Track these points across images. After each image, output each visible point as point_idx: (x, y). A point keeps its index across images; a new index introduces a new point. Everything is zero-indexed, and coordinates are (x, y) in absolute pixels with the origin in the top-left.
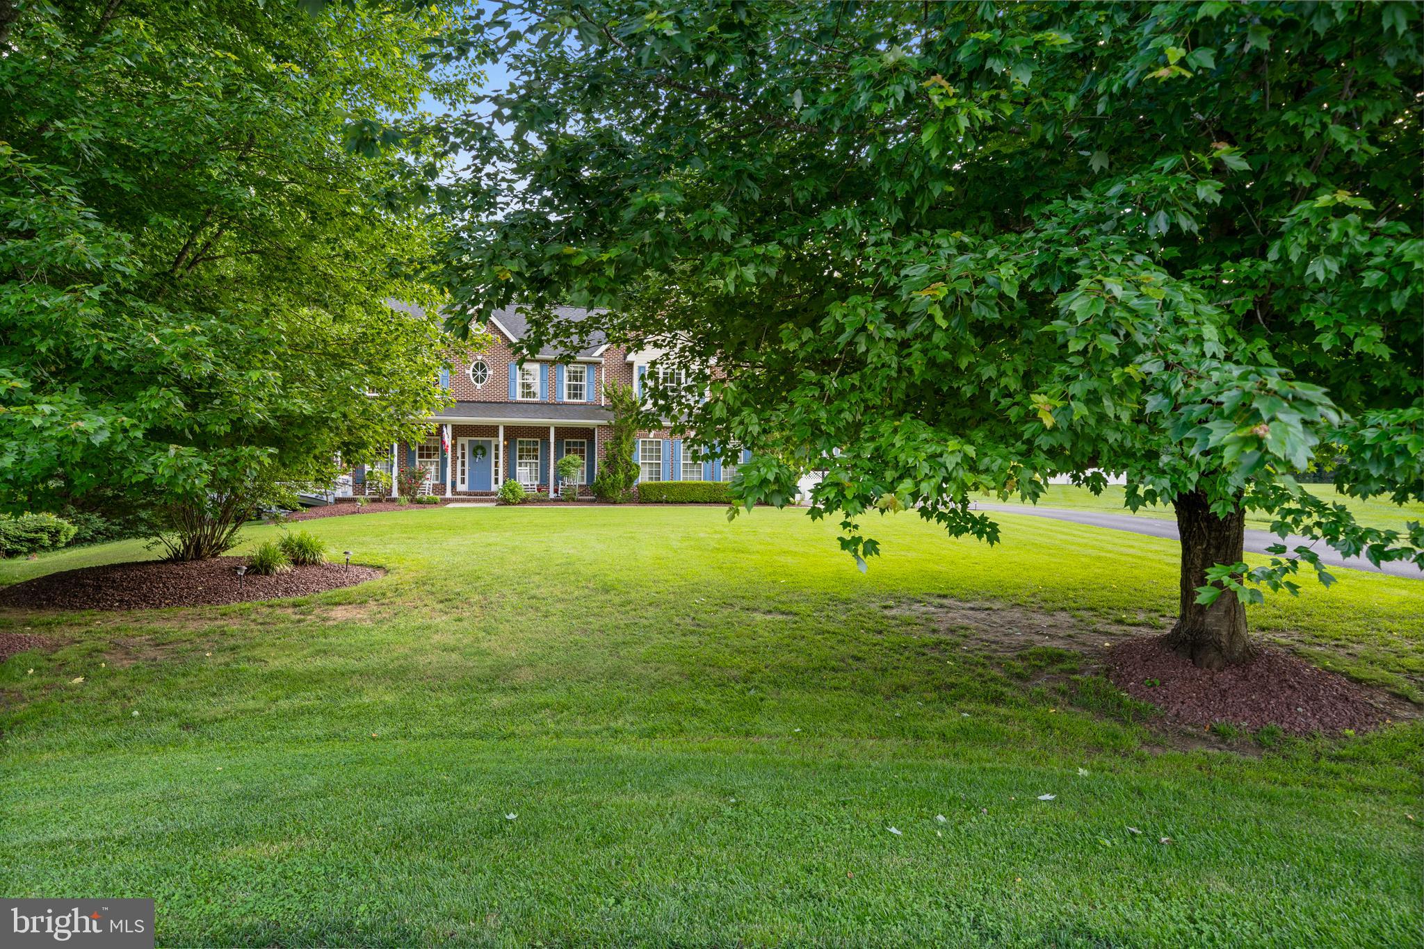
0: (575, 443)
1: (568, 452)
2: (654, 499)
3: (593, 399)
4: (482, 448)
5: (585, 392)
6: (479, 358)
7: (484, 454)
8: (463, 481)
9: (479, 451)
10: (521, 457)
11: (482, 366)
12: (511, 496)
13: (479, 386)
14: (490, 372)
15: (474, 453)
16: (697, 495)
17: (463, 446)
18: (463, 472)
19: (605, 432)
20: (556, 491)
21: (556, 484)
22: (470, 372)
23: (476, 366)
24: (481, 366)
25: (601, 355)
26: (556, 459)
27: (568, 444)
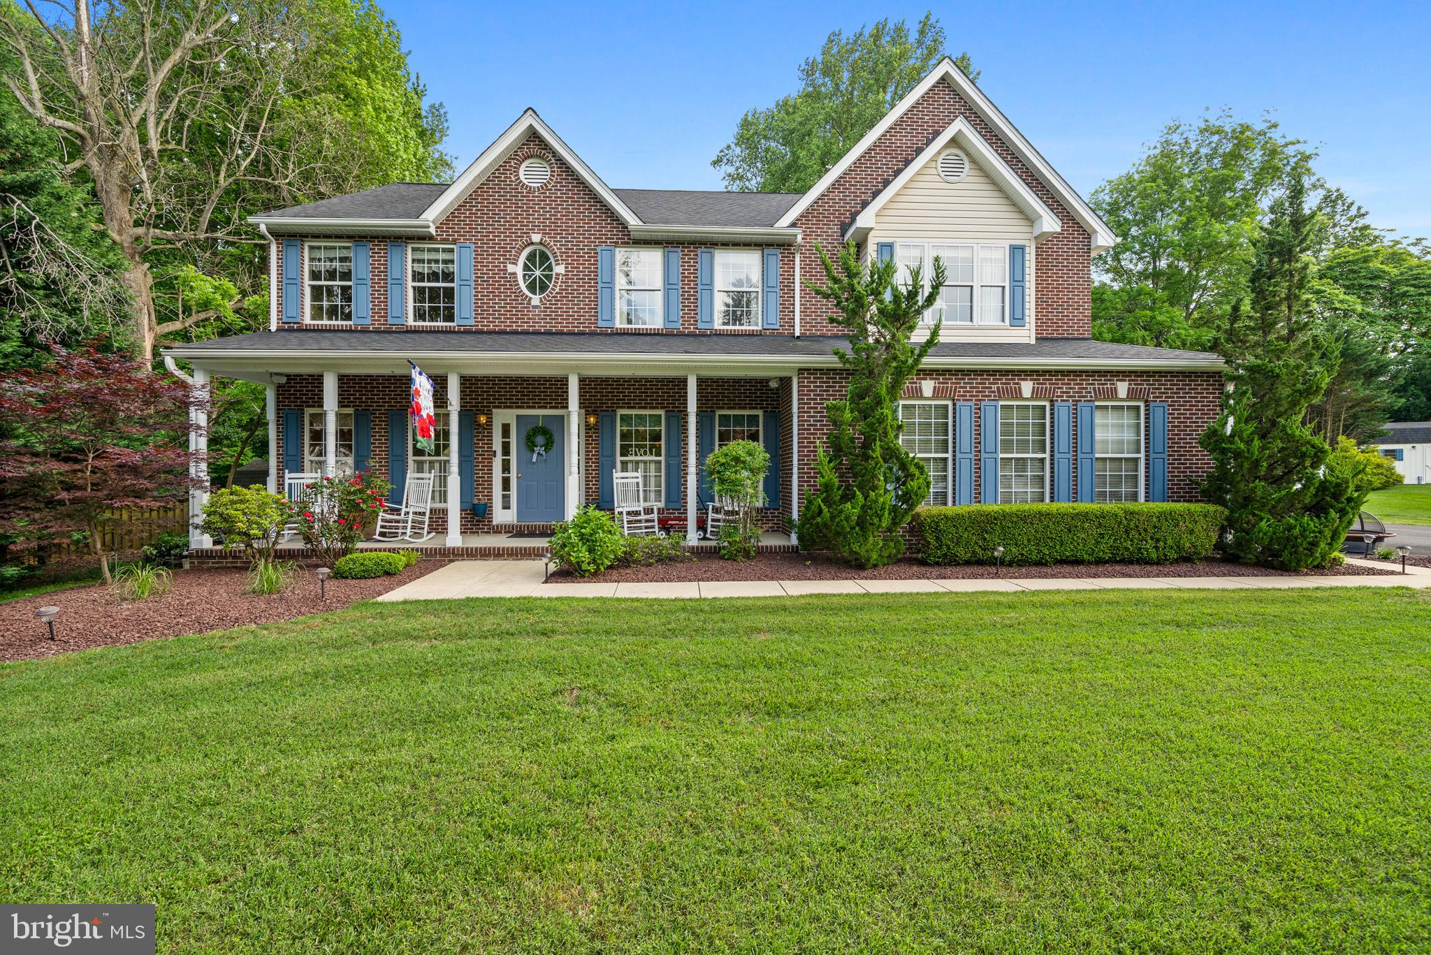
0: (739, 420)
1: (724, 437)
2: (962, 553)
3: (774, 321)
4: (544, 432)
5: (757, 308)
6: (536, 238)
7: (548, 445)
8: (506, 506)
9: (540, 440)
10: (625, 451)
11: (544, 257)
12: (584, 555)
13: (536, 300)
14: (559, 269)
15: (529, 442)
16: (1081, 544)
17: (506, 430)
18: (506, 484)
19: (814, 384)
20: (701, 525)
21: (702, 509)
22: (518, 269)
23: (531, 257)
24: (540, 258)
25: (793, 225)
26: (702, 454)
27: (725, 419)
